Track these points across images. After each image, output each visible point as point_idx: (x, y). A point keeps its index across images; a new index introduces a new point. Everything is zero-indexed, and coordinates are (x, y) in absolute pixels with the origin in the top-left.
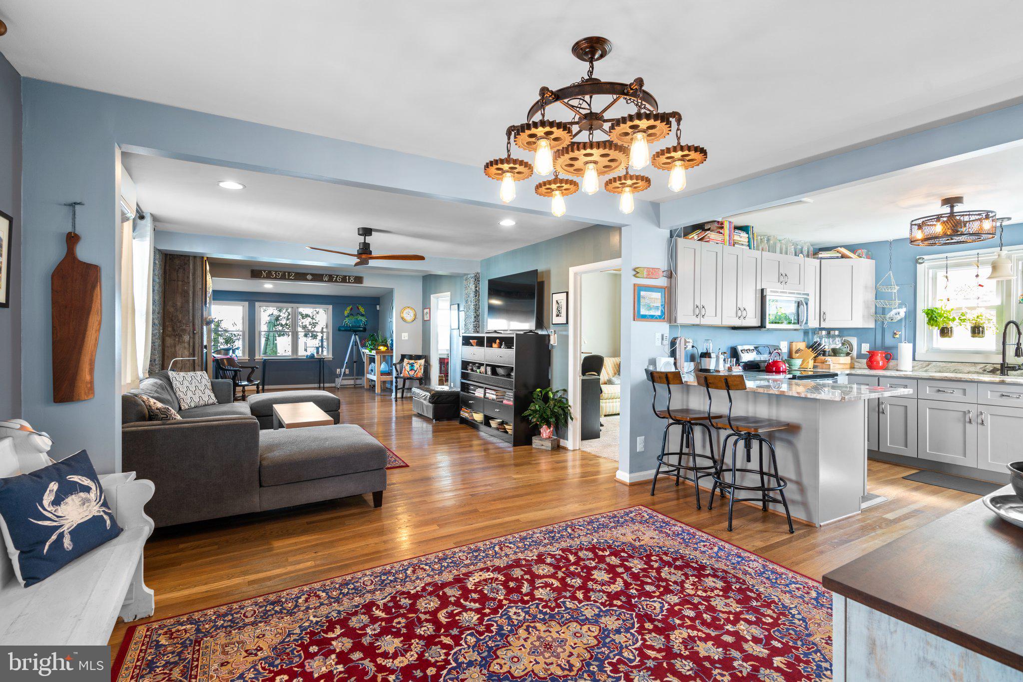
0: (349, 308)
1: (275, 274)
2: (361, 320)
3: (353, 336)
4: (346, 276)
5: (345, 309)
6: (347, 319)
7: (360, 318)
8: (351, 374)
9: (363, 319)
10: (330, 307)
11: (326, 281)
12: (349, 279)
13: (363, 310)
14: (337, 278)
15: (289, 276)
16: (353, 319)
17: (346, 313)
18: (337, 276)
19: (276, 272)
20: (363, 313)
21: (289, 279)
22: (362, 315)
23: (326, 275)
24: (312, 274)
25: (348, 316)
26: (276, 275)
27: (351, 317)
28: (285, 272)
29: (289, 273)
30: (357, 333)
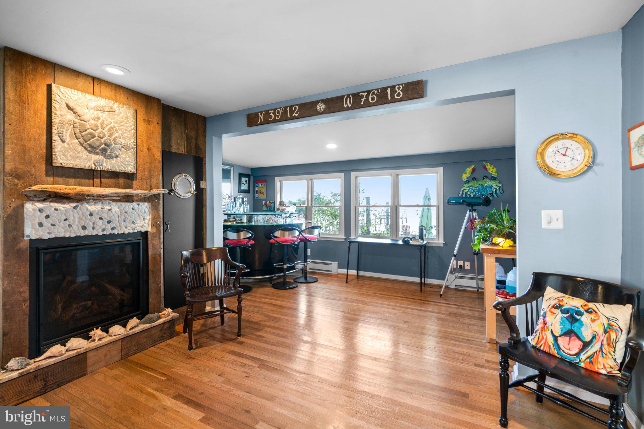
0: (469, 170)
1: (274, 113)
2: (491, 187)
3: (468, 213)
4: (386, 88)
5: (463, 171)
6: (466, 186)
7: (488, 183)
8: (472, 271)
9: (495, 185)
10: (441, 170)
11: (348, 109)
12: (393, 92)
13: (495, 170)
14: (367, 97)
15: (292, 112)
16: (476, 185)
17: (465, 177)
18: (368, 92)
19: (275, 110)
20: (495, 174)
21: (293, 118)
22: (494, 179)
23: (348, 96)
24: (325, 101)
25: (468, 182)
26: (275, 115)
27: (472, 183)
28: (286, 108)
29: (291, 107)
30: (474, 208)
